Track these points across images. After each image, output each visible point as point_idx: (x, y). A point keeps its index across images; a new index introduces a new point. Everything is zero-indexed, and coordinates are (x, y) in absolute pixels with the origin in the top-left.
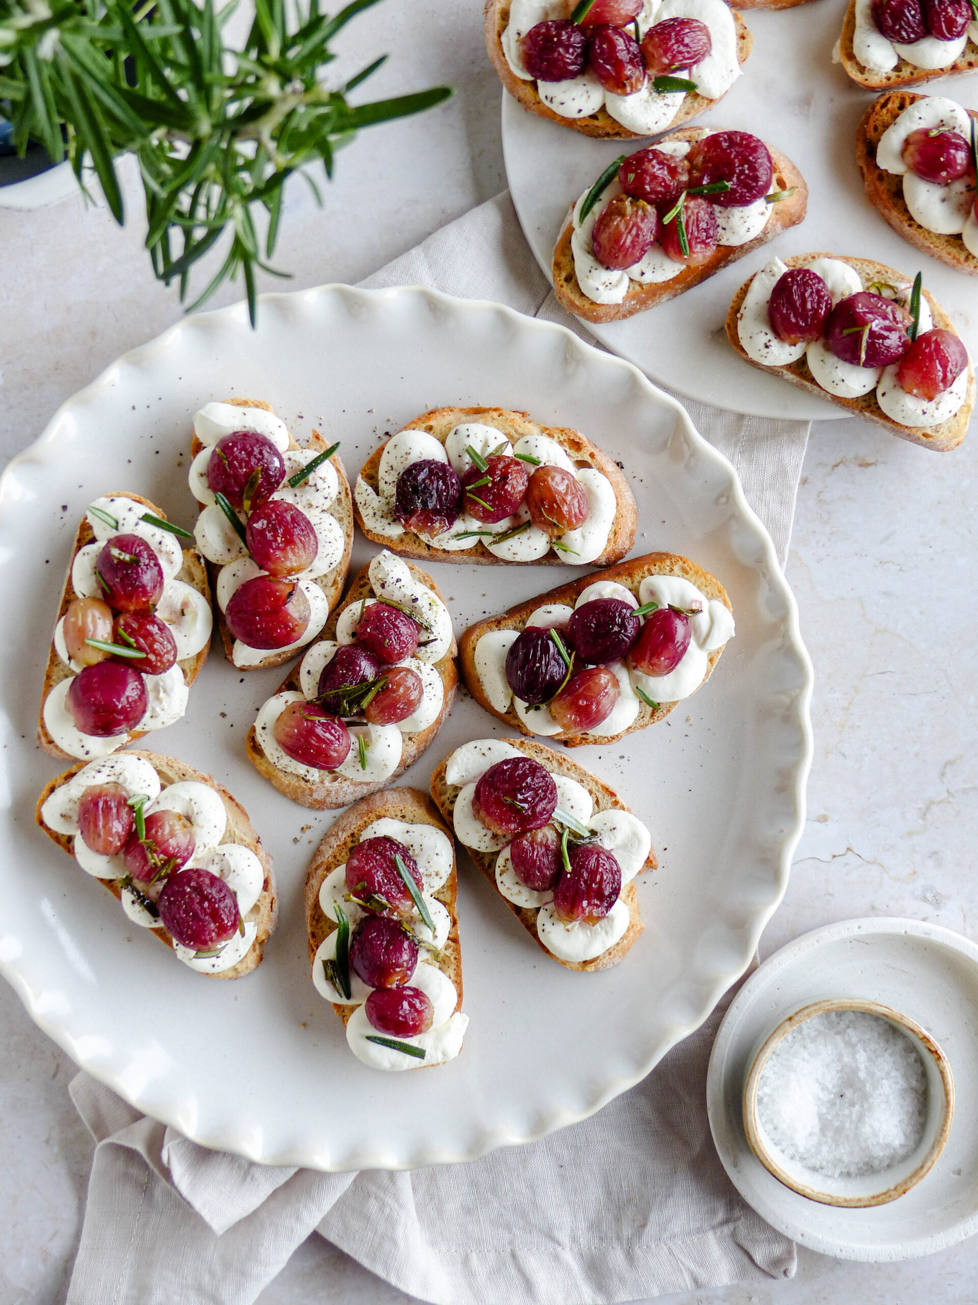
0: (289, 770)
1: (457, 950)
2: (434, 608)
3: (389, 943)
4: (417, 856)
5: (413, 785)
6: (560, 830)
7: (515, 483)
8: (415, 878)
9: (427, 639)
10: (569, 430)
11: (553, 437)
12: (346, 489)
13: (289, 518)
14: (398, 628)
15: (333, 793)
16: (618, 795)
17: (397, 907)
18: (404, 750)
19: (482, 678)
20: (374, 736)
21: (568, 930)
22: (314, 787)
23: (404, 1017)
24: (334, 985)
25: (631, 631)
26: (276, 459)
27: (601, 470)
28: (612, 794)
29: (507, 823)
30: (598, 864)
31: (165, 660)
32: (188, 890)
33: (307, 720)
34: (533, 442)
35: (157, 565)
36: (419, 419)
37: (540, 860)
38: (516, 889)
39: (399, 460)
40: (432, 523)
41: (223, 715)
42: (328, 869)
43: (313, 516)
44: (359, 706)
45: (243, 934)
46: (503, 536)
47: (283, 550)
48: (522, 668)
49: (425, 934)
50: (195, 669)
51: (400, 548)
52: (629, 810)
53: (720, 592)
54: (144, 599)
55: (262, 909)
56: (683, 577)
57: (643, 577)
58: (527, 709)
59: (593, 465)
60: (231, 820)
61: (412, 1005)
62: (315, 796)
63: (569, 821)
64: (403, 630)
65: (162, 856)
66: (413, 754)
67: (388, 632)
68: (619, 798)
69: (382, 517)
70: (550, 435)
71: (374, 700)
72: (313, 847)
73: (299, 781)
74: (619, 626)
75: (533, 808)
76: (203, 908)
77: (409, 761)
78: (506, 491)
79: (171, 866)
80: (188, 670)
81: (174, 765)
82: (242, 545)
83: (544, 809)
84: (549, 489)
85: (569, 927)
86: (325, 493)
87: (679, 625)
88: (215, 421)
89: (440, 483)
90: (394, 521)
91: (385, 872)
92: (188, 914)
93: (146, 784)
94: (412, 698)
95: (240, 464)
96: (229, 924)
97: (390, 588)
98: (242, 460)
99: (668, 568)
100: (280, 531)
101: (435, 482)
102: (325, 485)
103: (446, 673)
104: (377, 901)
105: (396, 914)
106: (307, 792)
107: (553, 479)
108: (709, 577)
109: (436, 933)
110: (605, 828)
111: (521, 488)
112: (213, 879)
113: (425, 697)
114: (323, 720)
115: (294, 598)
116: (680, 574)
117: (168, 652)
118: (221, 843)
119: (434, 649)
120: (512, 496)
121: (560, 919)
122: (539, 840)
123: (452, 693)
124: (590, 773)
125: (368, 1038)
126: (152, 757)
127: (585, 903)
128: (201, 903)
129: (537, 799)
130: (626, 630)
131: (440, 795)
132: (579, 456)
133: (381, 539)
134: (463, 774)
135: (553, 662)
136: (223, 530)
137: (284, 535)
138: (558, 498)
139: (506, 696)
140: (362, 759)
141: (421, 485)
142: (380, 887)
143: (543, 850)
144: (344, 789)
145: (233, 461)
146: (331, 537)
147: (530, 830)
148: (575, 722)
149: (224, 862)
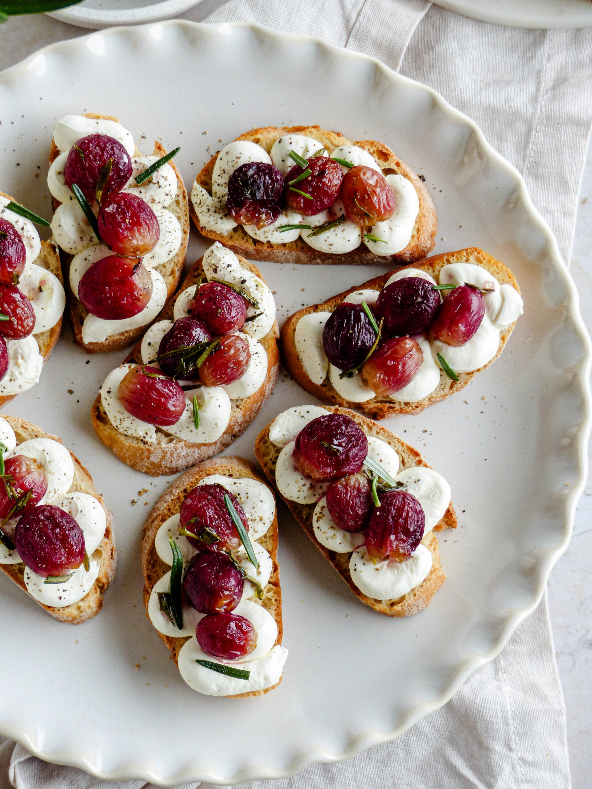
0: (129, 433)
1: (278, 593)
2: (261, 289)
3: (218, 572)
4: (243, 503)
5: (238, 454)
6: (370, 477)
7: (331, 177)
8: (242, 519)
9: (254, 314)
10: (378, 143)
11: (365, 149)
12: (184, 192)
13: (136, 205)
14: (229, 300)
15: (168, 455)
16: (421, 455)
17: (226, 542)
18: (232, 416)
19: (302, 356)
20: (206, 397)
21: (377, 570)
22: (152, 448)
23: (232, 636)
24: (168, 614)
25: (432, 303)
26: (125, 156)
27: (406, 176)
28: (416, 454)
29: (324, 466)
30: (404, 502)
31: (25, 324)
32: (42, 518)
33: (149, 377)
34: (346, 149)
35: (20, 241)
36: (248, 133)
37: (353, 501)
38: (331, 532)
39: (230, 164)
40: (259, 214)
41: (71, 392)
42: (163, 520)
43: (156, 209)
44: (195, 364)
45: (87, 568)
46: (321, 229)
47: (131, 230)
48: (337, 335)
49: (250, 571)
50: (48, 345)
51: (230, 243)
52: (431, 468)
53: (510, 278)
54: (9, 269)
55: (104, 554)
56: (477, 265)
57: (442, 266)
58: (341, 376)
59: (398, 172)
60: (77, 476)
61: (239, 627)
62: (153, 459)
63: (378, 470)
64: (233, 301)
65: (19, 490)
66: (240, 420)
67: (220, 303)
68: (422, 457)
69: (215, 212)
70: (363, 147)
71: (207, 360)
72: (148, 508)
73: (138, 443)
74: (422, 297)
75: (347, 452)
76: (55, 533)
77: (236, 429)
78: (324, 184)
79: (27, 499)
80: (42, 346)
81: (28, 427)
82: (94, 234)
83: (357, 455)
84: (361, 181)
85: (378, 566)
86: (167, 190)
87: (475, 299)
88: (73, 128)
89: (267, 178)
90: (226, 216)
91: (215, 509)
92: (41, 539)
93: (4, 436)
94: (241, 359)
95: (95, 157)
96: (77, 550)
97: (222, 273)
98: (96, 153)
99: (464, 258)
100: (129, 214)
101: (263, 177)
102: (167, 183)
103: (270, 350)
104: (209, 534)
105: (224, 549)
106: (146, 454)
107: (364, 174)
108: (500, 265)
109: (261, 570)
110: (410, 481)
111: (337, 182)
112: (63, 514)
113: (252, 362)
114: (162, 377)
115: (139, 271)
116: (475, 262)
117: (27, 318)
118: (70, 491)
119: (260, 324)
120: (329, 187)
121: (371, 560)
122: (352, 484)
123: (274, 369)
124: (397, 436)
125: (198, 661)
126: (9, 419)
127: (393, 537)
128: (53, 530)
129: (351, 444)
130: (428, 301)
131: (264, 456)
132: (387, 165)
133: (214, 235)
134: (285, 433)
135: (364, 331)
136: (76, 220)
137: (131, 218)
138: (369, 190)
139: (323, 368)
140: (195, 419)
141: (250, 179)
142: (211, 522)
143: (356, 492)
144: (178, 451)
145: (88, 155)
146: (171, 227)
147: (344, 475)
148: (384, 381)
149: (72, 504)
